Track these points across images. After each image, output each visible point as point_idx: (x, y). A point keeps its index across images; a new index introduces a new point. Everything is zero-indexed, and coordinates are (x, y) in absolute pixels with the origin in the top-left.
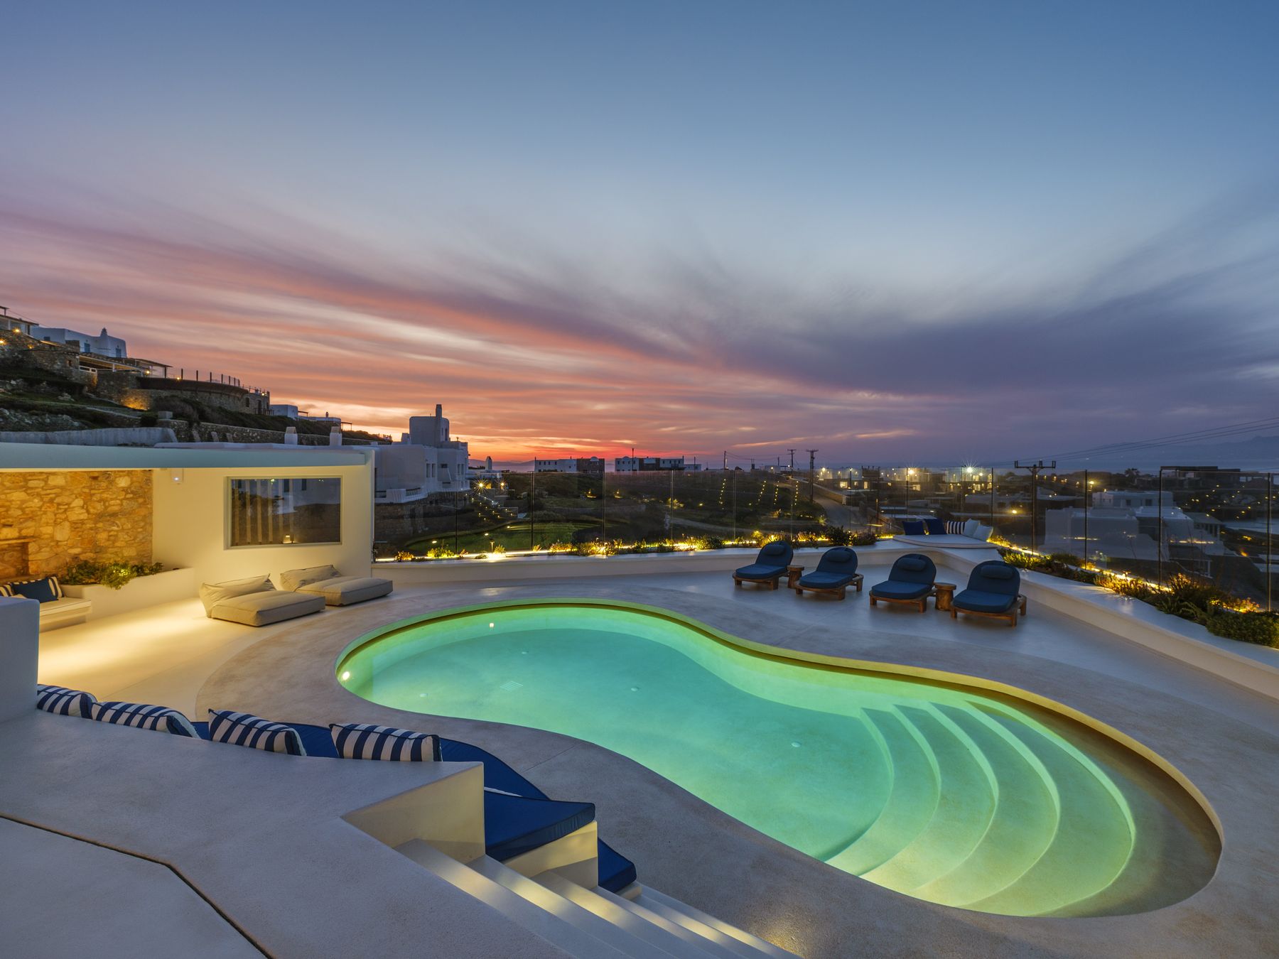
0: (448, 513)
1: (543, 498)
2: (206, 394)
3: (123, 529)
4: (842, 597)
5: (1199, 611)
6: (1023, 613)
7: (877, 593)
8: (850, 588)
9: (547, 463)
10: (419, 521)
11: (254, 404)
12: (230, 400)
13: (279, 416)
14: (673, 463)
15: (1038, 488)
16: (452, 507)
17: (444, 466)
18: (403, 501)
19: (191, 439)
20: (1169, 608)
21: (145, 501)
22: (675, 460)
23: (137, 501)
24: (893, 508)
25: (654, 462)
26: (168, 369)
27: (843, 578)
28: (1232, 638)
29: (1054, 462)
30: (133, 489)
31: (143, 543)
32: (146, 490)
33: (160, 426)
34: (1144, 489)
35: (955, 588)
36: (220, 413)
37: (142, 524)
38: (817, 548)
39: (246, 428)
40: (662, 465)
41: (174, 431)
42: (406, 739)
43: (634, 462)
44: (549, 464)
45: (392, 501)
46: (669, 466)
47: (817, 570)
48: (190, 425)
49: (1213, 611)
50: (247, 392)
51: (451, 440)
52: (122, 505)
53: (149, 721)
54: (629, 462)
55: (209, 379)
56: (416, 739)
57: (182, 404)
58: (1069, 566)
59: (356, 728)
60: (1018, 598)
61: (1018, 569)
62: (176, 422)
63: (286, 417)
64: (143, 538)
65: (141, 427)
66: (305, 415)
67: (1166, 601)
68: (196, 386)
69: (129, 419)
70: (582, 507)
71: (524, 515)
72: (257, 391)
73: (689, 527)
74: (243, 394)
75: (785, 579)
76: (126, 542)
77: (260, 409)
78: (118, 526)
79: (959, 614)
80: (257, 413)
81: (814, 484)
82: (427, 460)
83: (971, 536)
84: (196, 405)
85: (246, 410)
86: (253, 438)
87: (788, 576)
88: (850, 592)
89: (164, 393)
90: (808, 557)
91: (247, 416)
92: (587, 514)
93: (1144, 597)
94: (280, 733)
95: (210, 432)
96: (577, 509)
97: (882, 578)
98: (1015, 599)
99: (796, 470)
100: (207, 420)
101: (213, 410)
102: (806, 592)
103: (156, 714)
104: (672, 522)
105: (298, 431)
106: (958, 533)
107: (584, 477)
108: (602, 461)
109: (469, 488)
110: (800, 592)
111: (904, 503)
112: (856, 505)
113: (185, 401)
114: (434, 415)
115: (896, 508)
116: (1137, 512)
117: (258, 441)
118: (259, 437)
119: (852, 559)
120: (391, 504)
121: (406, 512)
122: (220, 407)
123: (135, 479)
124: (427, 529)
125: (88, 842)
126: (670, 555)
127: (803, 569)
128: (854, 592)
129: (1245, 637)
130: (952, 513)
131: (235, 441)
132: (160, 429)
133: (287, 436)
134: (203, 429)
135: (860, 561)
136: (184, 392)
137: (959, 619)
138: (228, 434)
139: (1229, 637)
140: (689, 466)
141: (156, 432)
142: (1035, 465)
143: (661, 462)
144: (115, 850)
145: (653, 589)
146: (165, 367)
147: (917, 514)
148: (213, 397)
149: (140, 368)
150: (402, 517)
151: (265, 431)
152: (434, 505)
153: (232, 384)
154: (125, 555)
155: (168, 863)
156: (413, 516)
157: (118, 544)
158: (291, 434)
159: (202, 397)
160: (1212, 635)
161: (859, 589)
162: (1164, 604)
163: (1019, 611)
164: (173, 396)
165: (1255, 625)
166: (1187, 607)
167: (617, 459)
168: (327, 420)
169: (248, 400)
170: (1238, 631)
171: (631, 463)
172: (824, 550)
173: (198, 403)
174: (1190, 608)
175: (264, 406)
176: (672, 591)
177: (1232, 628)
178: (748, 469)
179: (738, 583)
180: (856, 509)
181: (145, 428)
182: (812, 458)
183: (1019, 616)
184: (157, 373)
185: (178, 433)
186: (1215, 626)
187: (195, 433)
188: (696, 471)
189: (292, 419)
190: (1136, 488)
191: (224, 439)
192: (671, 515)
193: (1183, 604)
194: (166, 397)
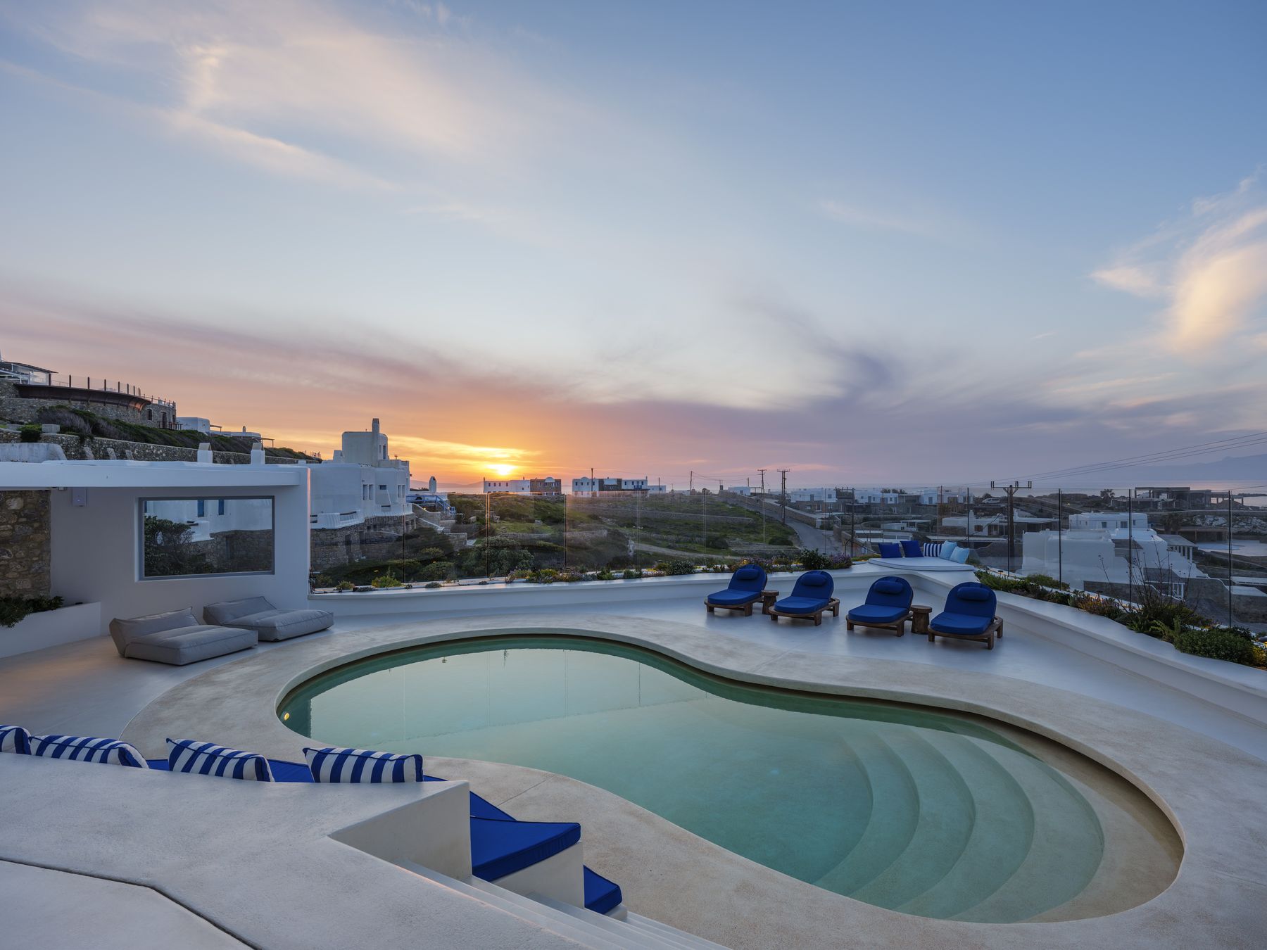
0: (389, 539)
1: (494, 522)
2: (99, 405)
3: (15, 559)
4: (817, 622)
5: (1166, 628)
6: (1000, 636)
7: (854, 619)
8: (826, 613)
9: (497, 484)
10: (356, 548)
11: (157, 416)
12: (129, 412)
13: (188, 431)
14: (635, 484)
15: (1015, 510)
16: (393, 533)
17: (383, 487)
18: (338, 526)
19: (83, 456)
20: (1140, 627)
21: (41, 526)
22: (638, 482)
23: (32, 526)
24: (868, 532)
25: (615, 483)
26: (53, 375)
27: (819, 603)
28: (1197, 655)
29: (1030, 483)
30: (26, 511)
31: (39, 573)
32: (43, 513)
33: (45, 441)
34: (1119, 510)
35: (930, 610)
36: (117, 427)
37: (38, 552)
38: (792, 572)
39: (148, 444)
40: (624, 487)
41: (62, 447)
42: (386, 760)
43: (593, 484)
44: (500, 485)
45: (324, 527)
46: (631, 487)
47: (792, 595)
48: (82, 441)
49: (1180, 629)
50: (149, 403)
51: (390, 458)
52: (13, 530)
53: (98, 754)
54: (588, 483)
55: (103, 387)
56: (397, 759)
57: (72, 416)
58: (1044, 588)
59: (332, 752)
60: (995, 621)
61: (994, 591)
62: (65, 436)
63: (197, 431)
64: (40, 568)
65: (22, 442)
66: (218, 429)
67: (1137, 620)
68: (88, 395)
69: (7, 433)
70: (537, 532)
71: (474, 541)
72: (160, 401)
73: (654, 553)
74: (146, 405)
75: (758, 605)
76: (19, 573)
77: (164, 423)
78: (9, 555)
79: (937, 638)
80: (161, 426)
81: (786, 507)
82: (363, 481)
83: (948, 558)
84: (87, 417)
85: (148, 424)
86: (157, 455)
87: (761, 602)
88: (826, 618)
89: (49, 403)
90: (782, 582)
91: (150, 430)
92: (543, 539)
93: (1116, 617)
94: (248, 760)
95: (105, 449)
96: (532, 535)
97: (860, 601)
98: (992, 621)
99: (767, 492)
100: (103, 435)
101: (109, 424)
102: (782, 619)
103: (106, 747)
104: (636, 548)
105: (213, 448)
106: (935, 555)
107: (539, 500)
108: (558, 482)
109: (412, 513)
110: (775, 618)
111: (880, 527)
112: (830, 529)
113: (75, 412)
114: (370, 430)
115: (872, 532)
116: (1112, 535)
117: (164, 459)
118: (164, 455)
119: (828, 584)
120: (323, 530)
121: (340, 538)
122: (117, 420)
123: (29, 500)
124: (364, 557)
125: (59, 870)
126: (638, 581)
127: (777, 594)
128: (830, 616)
129: (1209, 652)
130: (929, 537)
131: (136, 458)
132: (45, 444)
133: (200, 452)
134: (97, 445)
135: (837, 585)
136: (73, 402)
137: (936, 643)
138: (127, 451)
139: (1194, 654)
140: (653, 488)
141: (40, 447)
142: (1011, 486)
143: (623, 484)
144: (90, 876)
145: (621, 618)
146: (49, 373)
147: (893, 537)
148: (109, 408)
149: (18, 373)
150: (336, 544)
151: (172, 447)
152: (372, 531)
153: (131, 393)
154: (18, 588)
155: (152, 884)
156: (348, 543)
157: (10, 575)
158: (205, 452)
159: (94, 409)
160: (1179, 652)
161: (835, 614)
162: (1135, 623)
163: (996, 633)
164: (60, 407)
165: (1218, 641)
166: (1156, 625)
167: (574, 480)
168: (244, 435)
169: (150, 411)
170: (1202, 648)
171: (590, 483)
172: (798, 575)
173: (90, 415)
174: (1159, 626)
175: (169, 419)
176: (641, 619)
177: (1197, 644)
178: (715, 490)
179: (711, 610)
180: (831, 533)
181: (26, 444)
182: (784, 479)
183: (996, 639)
184: (39, 379)
185: (66, 449)
186: (1181, 642)
187: (87, 449)
188: (661, 492)
189: (203, 434)
190: (1112, 509)
191: (122, 456)
192: (634, 540)
193: (1152, 622)
194: (51, 408)
